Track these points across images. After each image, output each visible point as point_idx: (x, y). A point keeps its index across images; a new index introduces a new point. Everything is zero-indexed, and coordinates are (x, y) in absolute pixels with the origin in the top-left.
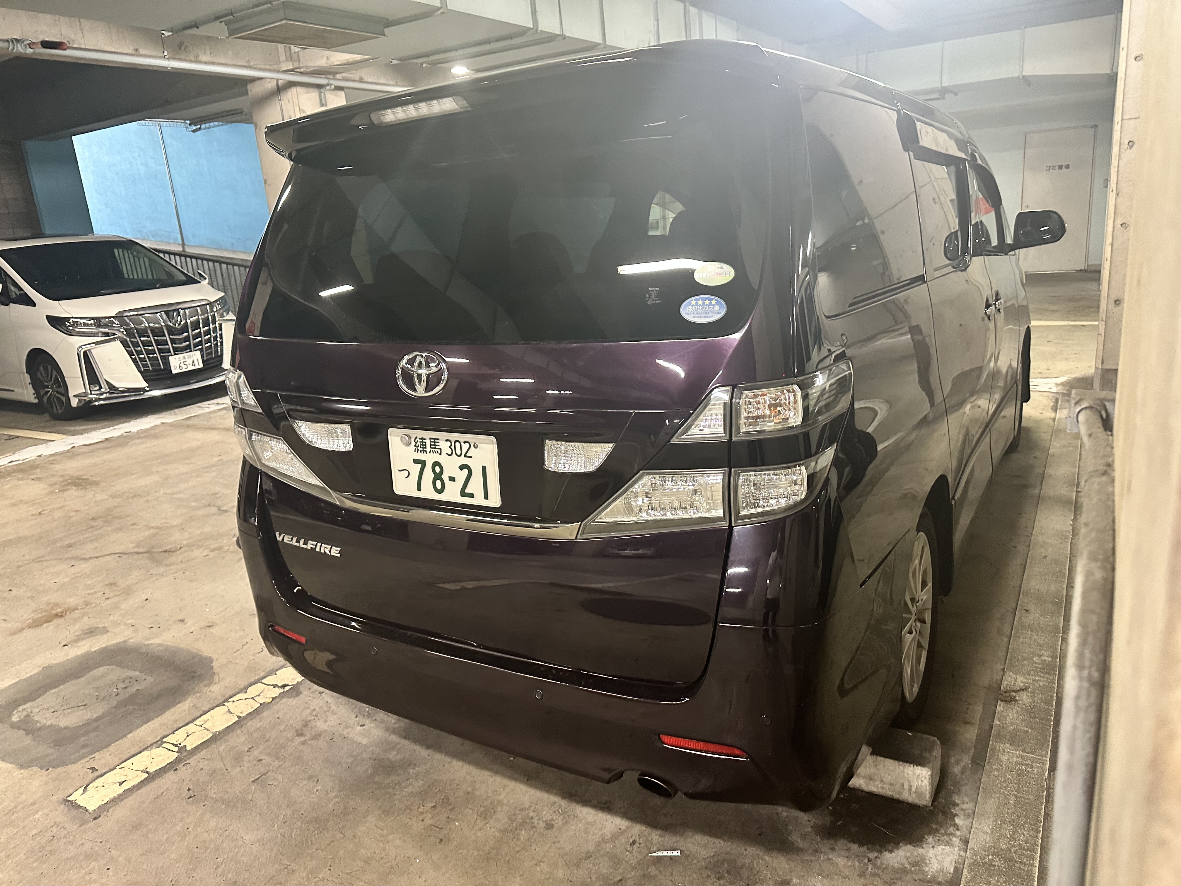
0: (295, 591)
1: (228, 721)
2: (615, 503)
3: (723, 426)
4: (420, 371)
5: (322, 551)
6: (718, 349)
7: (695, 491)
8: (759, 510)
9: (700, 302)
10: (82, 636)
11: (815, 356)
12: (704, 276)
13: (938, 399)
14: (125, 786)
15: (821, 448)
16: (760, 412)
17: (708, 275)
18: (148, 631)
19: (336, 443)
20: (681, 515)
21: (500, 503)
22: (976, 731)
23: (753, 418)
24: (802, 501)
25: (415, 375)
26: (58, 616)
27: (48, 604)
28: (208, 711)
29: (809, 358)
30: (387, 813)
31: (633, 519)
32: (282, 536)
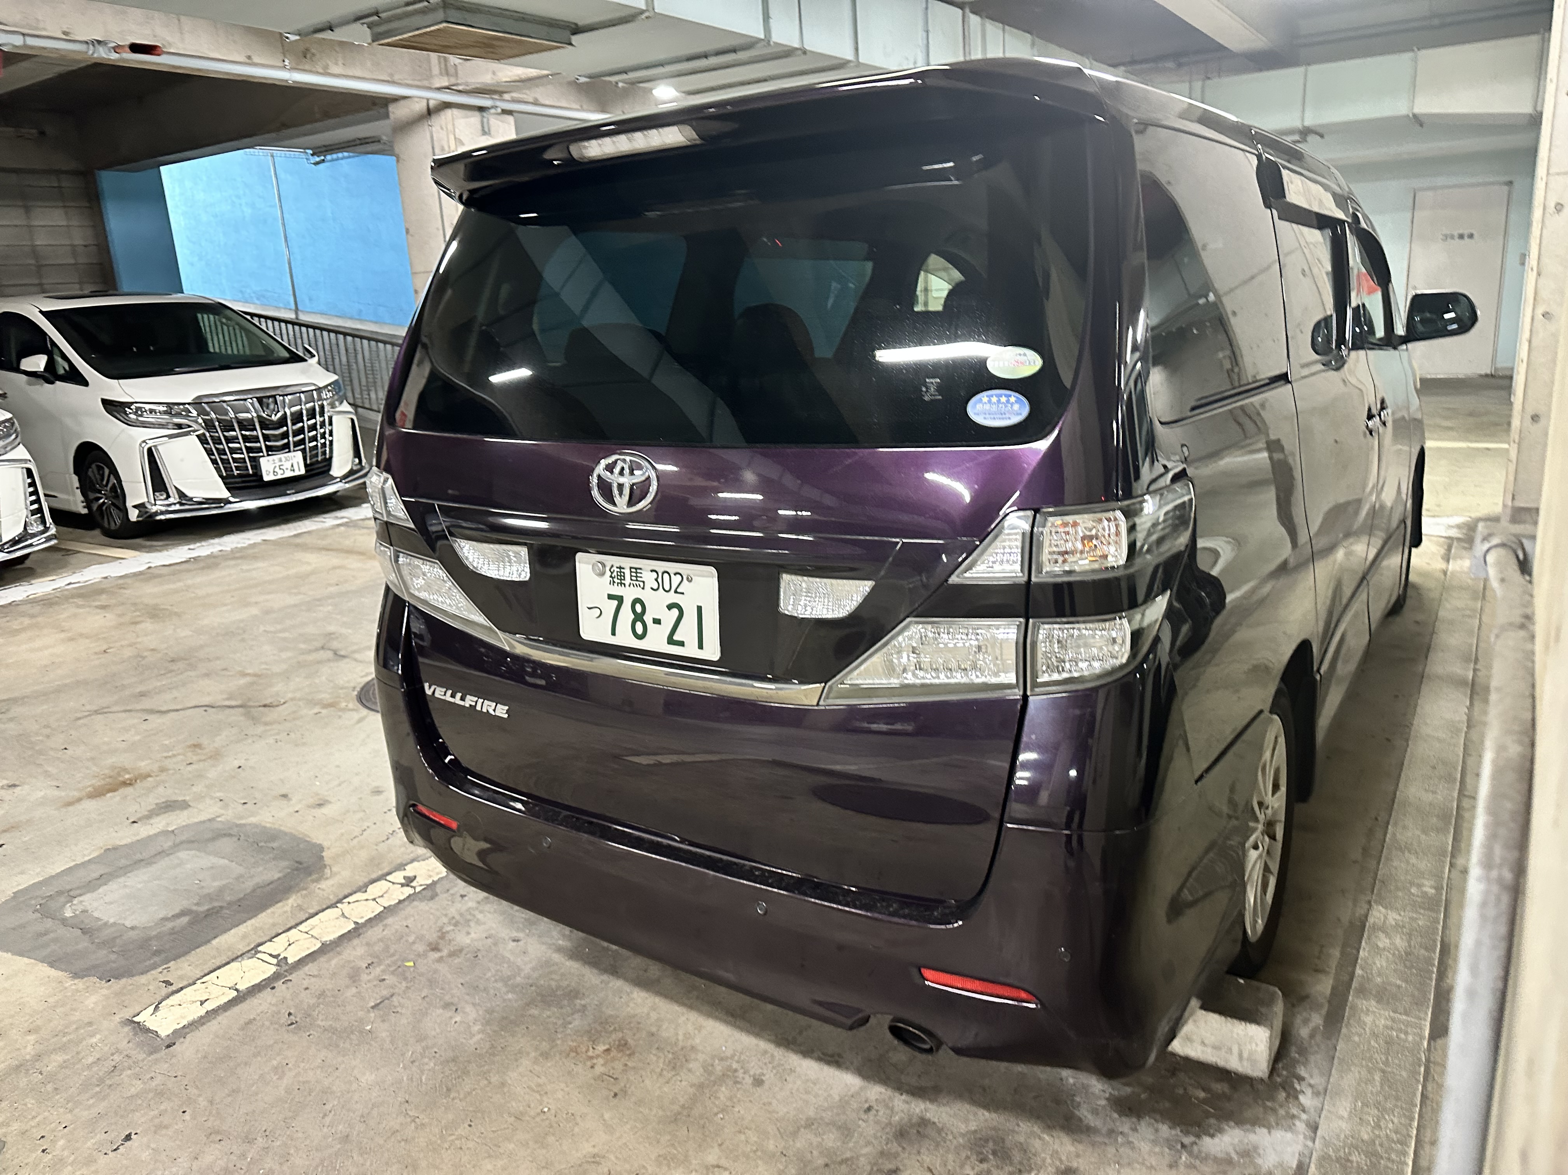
0: (447, 761)
1: (341, 928)
2: (873, 660)
3: (1019, 562)
4: (622, 480)
5: (484, 710)
6: (1014, 462)
7: (979, 648)
8: (1065, 675)
9: (994, 399)
10: (156, 811)
11: (1146, 475)
12: (1001, 365)
13: (1303, 538)
14: (210, 1006)
15: (1149, 597)
16: (1069, 547)
17: (1006, 364)
18: (240, 808)
19: (508, 570)
20: (959, 678)
21: (719, 655)
22: (1331, 982)
23: (1059, 553)
24: (1122, 667)
25: (615, 485)
26: (125, 784)
27: (113, 768)
28: (317, 914)
29: (1137, 477)
30: (546, 1055)
31: (895, 682)
32: (433, 687)
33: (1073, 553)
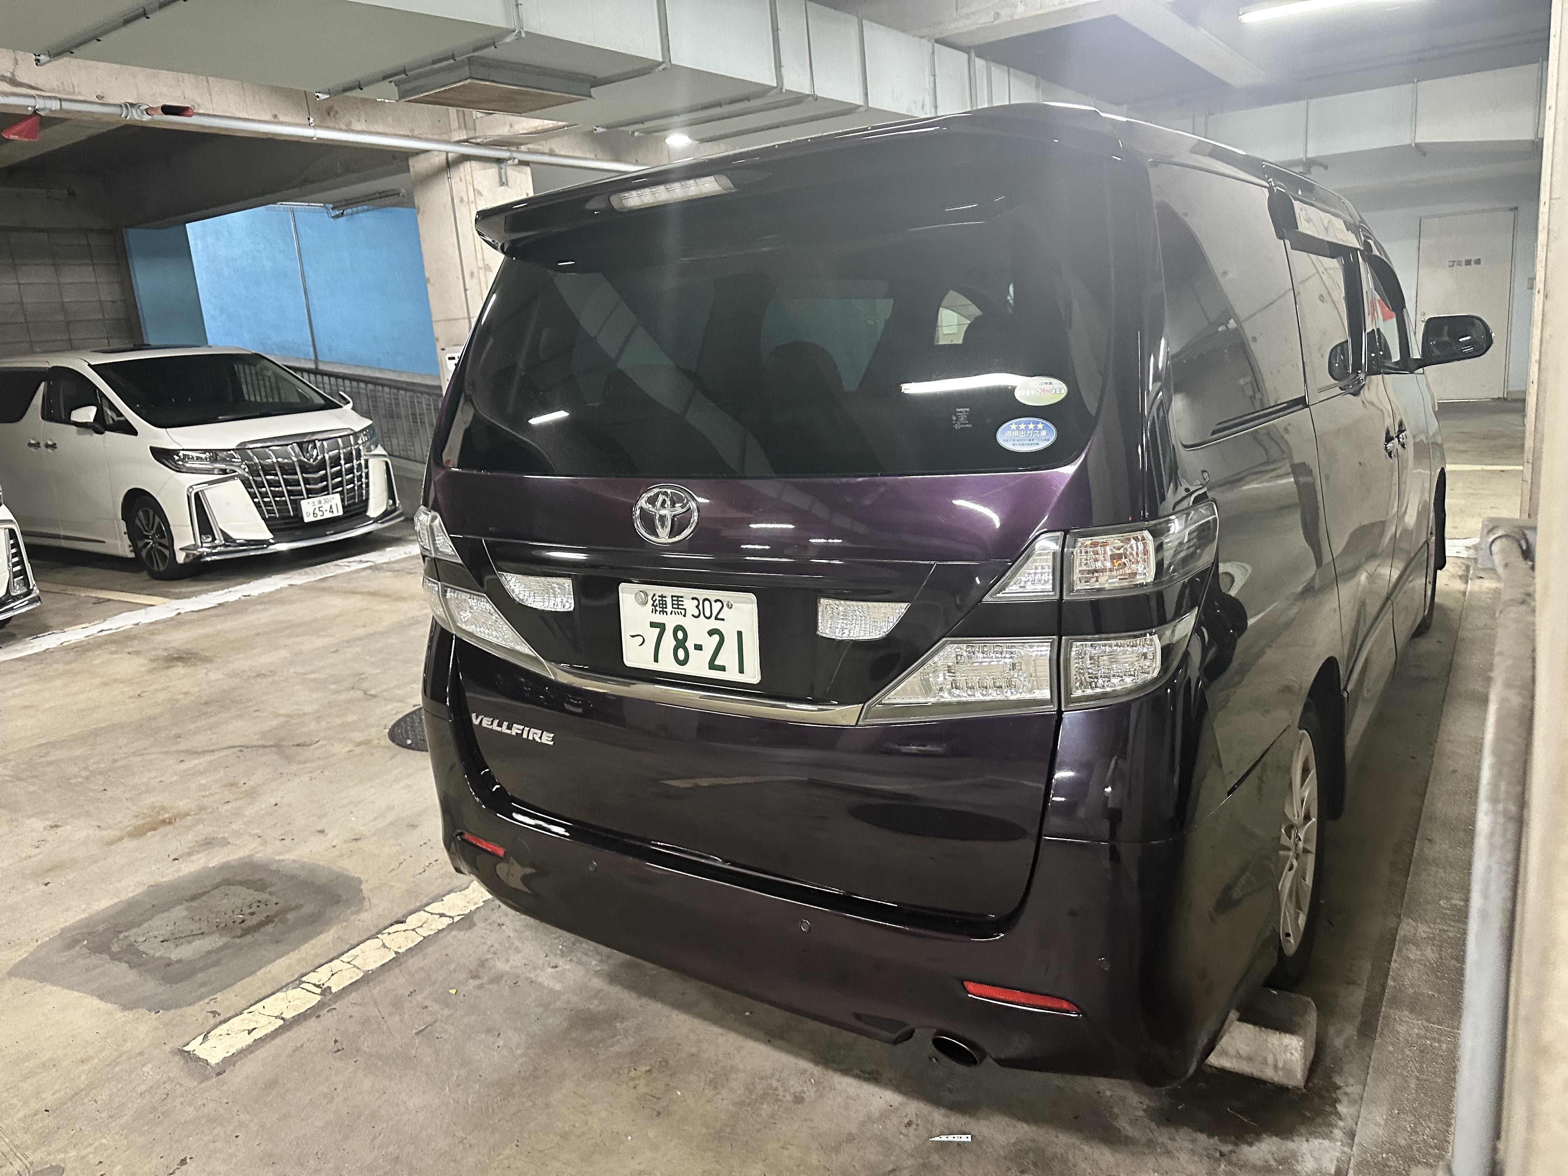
0: (494, 790)
1: (383, 958)
2: (911, 678)
3: (1051, 582)
4: (663, 512)
5: (531, 738)
6: (1043, 486)
7: (1014, 665)
8: (1097, 691)
9: (1023, 426)
10: (196, 848)
11: (1171, 497)
12: (1028, 393)
14: (258, 1034)
15: (1179, 613)
16: (1099, 565)
17: (1033, 393)
18: (278, 844)
19: (552, 602)
20: (994, 695)
21: (760, 678)
22: (1363, 993)
23: (1089, 572)
24: (1153, 681)
25: (657, 517)
26: (164, 822)
27: (153, 807)
28: (358, 945)
29: (1163, 499)
30: (589, 1077)
31: (932, 700)
32: (480, 718)
33: (1103, 570)
